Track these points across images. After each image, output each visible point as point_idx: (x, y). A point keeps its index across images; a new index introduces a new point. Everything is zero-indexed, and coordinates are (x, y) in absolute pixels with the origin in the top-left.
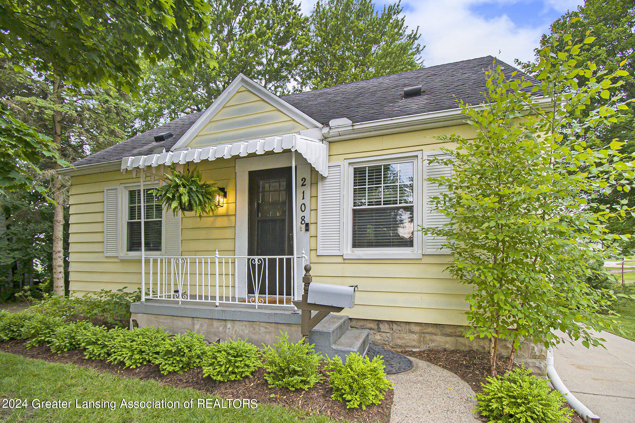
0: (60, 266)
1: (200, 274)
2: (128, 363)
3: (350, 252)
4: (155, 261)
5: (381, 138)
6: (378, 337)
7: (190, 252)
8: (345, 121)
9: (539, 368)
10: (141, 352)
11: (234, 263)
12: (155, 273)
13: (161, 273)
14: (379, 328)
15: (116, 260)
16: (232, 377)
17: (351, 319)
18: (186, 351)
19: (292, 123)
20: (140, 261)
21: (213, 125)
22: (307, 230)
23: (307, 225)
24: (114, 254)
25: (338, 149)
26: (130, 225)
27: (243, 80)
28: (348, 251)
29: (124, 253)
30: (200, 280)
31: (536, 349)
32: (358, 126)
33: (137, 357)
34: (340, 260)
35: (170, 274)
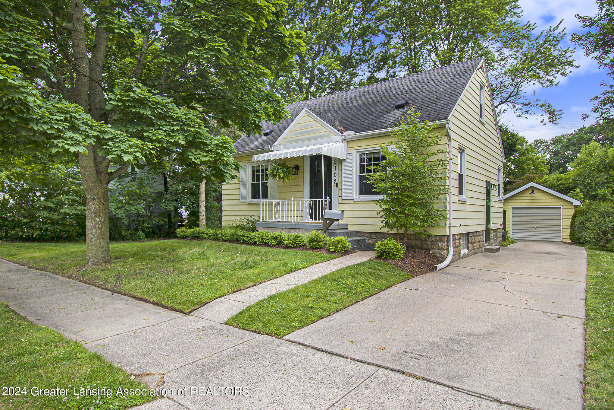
0: (203, 211)
1: (285, 210)
2: (257, 242)
3: (357, 198)
4: (266, 204)
5: (370, 139)
6: (370, 241)
7: (282, 198)
8: (352, 132)
9: (441, 254)
10: (262, 238)
11: (302, 204)
12: (266, 210)
13: (269, 210)
14: (371, 236)
15: (246, 204)
16: (295, 245)
17: (358, 232)
18: (279, 237)
19: (329, 132)
20: (259, 204)
21: (293, 133)
22: (337, 186)
23: (337, 184)
24: (245, 201)
25: (351, 145)
26: (253, 185)
27: (306, 111)
28: (357, 197)
29: (249, 200)
30: (286, 214)
31: (440, 244)
32: (359, 134)
33: (261, 240)
34: (352, 202)
35: (272, 210)
